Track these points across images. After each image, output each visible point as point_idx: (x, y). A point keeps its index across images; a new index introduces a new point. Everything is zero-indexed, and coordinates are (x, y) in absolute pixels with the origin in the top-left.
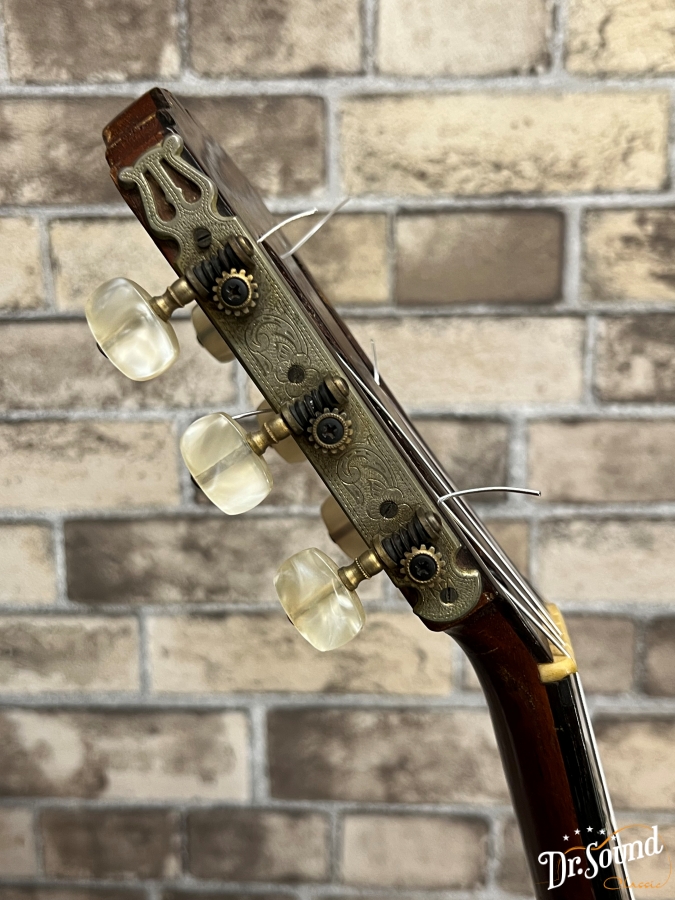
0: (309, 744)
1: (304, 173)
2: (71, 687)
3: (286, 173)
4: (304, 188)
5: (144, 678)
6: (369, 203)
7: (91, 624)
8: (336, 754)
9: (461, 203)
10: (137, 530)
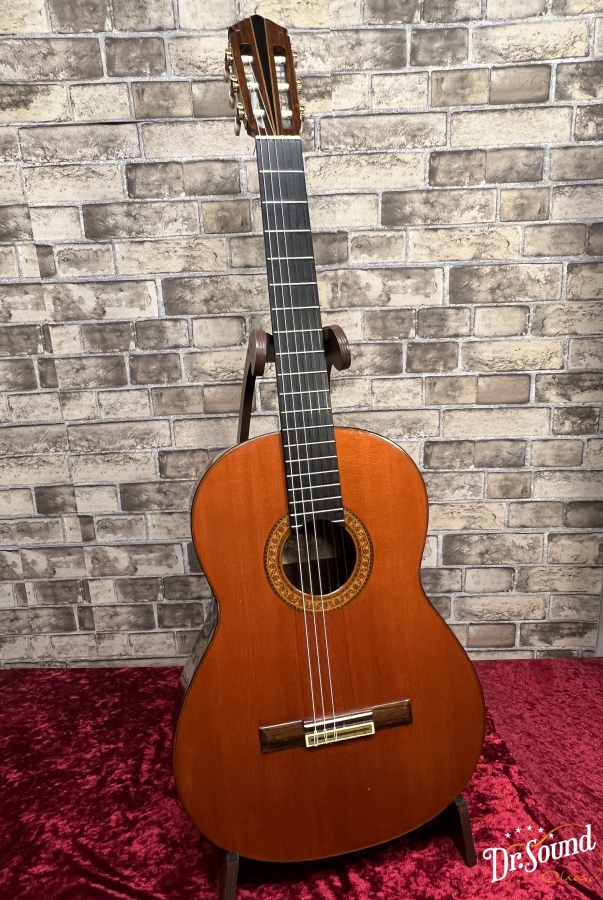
0: (178, 292)
1: (158, 67)
2: (90, 274)
3: (152, 67)
4: (159, 73)
5: (116, 268)
6: (182, 78)
7: (95, 247)
8: (188, 296)
9: (214, 78)
10: (109, 208)
